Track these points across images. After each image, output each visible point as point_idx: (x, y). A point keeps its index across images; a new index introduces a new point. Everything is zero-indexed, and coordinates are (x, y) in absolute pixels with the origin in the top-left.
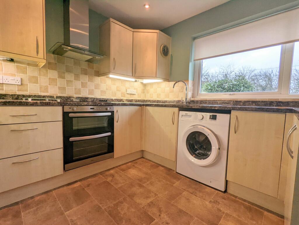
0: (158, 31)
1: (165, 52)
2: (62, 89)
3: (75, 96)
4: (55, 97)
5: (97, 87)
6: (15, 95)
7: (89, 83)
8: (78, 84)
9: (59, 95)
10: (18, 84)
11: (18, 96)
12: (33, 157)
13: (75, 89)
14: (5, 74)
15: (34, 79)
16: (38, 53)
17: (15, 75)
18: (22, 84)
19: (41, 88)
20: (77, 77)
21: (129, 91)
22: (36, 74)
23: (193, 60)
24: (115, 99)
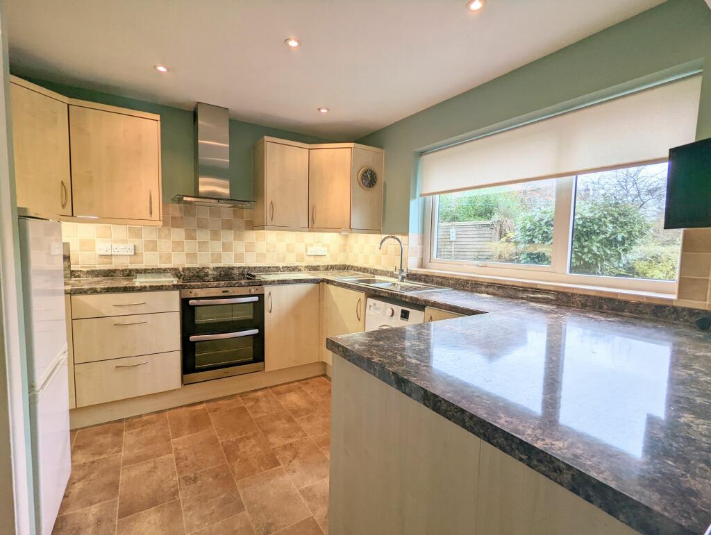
0: (352, 145)
1: (369, 179)
2: (191, 256)
3: (212, 266)
4: (181, 270)
5: (250, 248)
6: (126, 270)
7: (235, 243)
8: (217, 246)
9: (187, 266)
10: (129, 253)
11: (131, 271)
12: (140, 360)
13: (212, 255)
14: (115, 242)
15: (152, 246)
16: (151, 213)
17: (125, 242)
18: (135, 254)
19: (161, 257)
20: (215, 235)
21: (311, 251)
22: (154, 237)
23: (418, 194)
24: (283, 267)
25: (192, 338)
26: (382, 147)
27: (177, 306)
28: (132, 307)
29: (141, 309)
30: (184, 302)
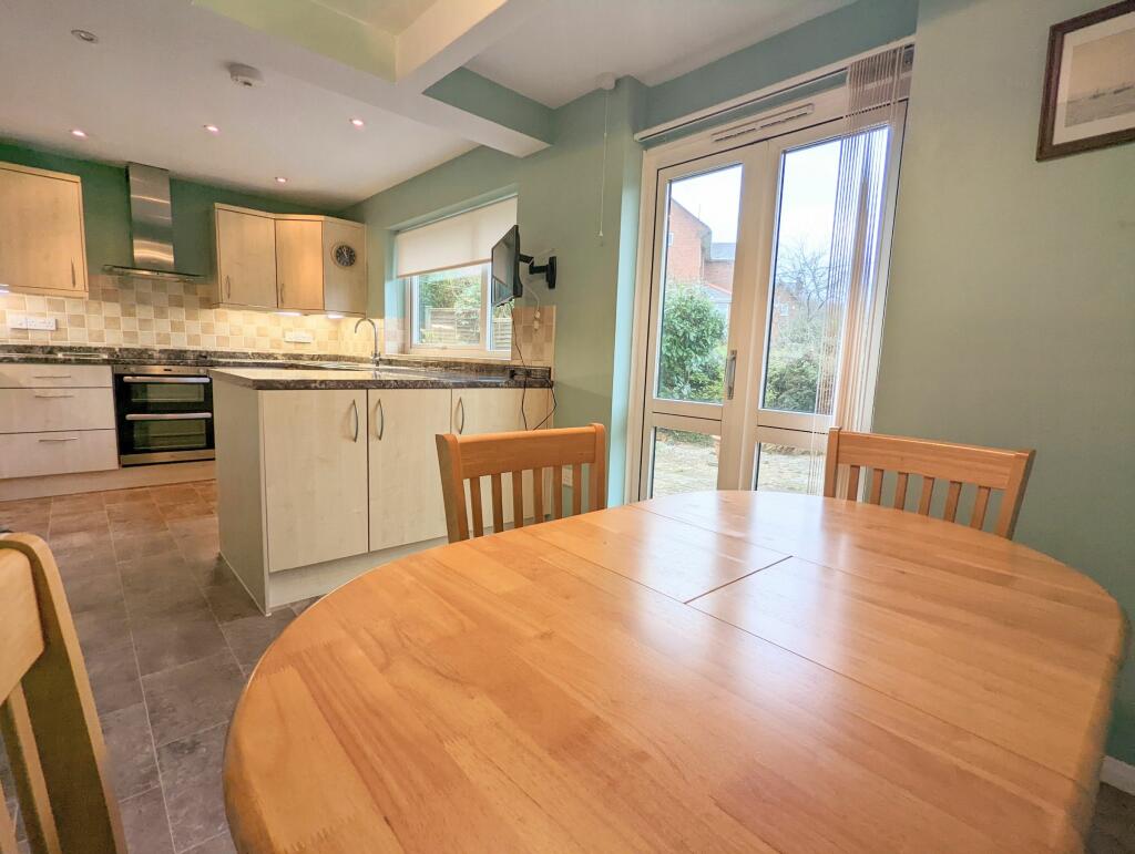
0: (322, 218)
1: (346, 256)
2: (131, 335)
3: (158, 347)
4: (117, 350)
5: (207, 329)
6: (46, 347)
7: (187, 323)
8: (163, 325)
9: (125, 346)
10: (49, 328)
11: (53, 347)
12: (67, 436)
13: (158, 335)
14: (31, 314)
15: (78, 321)
16: (74, 283)
17: (44, 315)
18: (57, 329)
19: (90, 335)
20: (161, 313)
21: (290, 336)
22: (80, 311)
24: (253, 354)
25: (130, 417)
26: (363, 223)
27: (109, 382)
28: (55, 380)
29: (67, 382)
30: (118, 378)
